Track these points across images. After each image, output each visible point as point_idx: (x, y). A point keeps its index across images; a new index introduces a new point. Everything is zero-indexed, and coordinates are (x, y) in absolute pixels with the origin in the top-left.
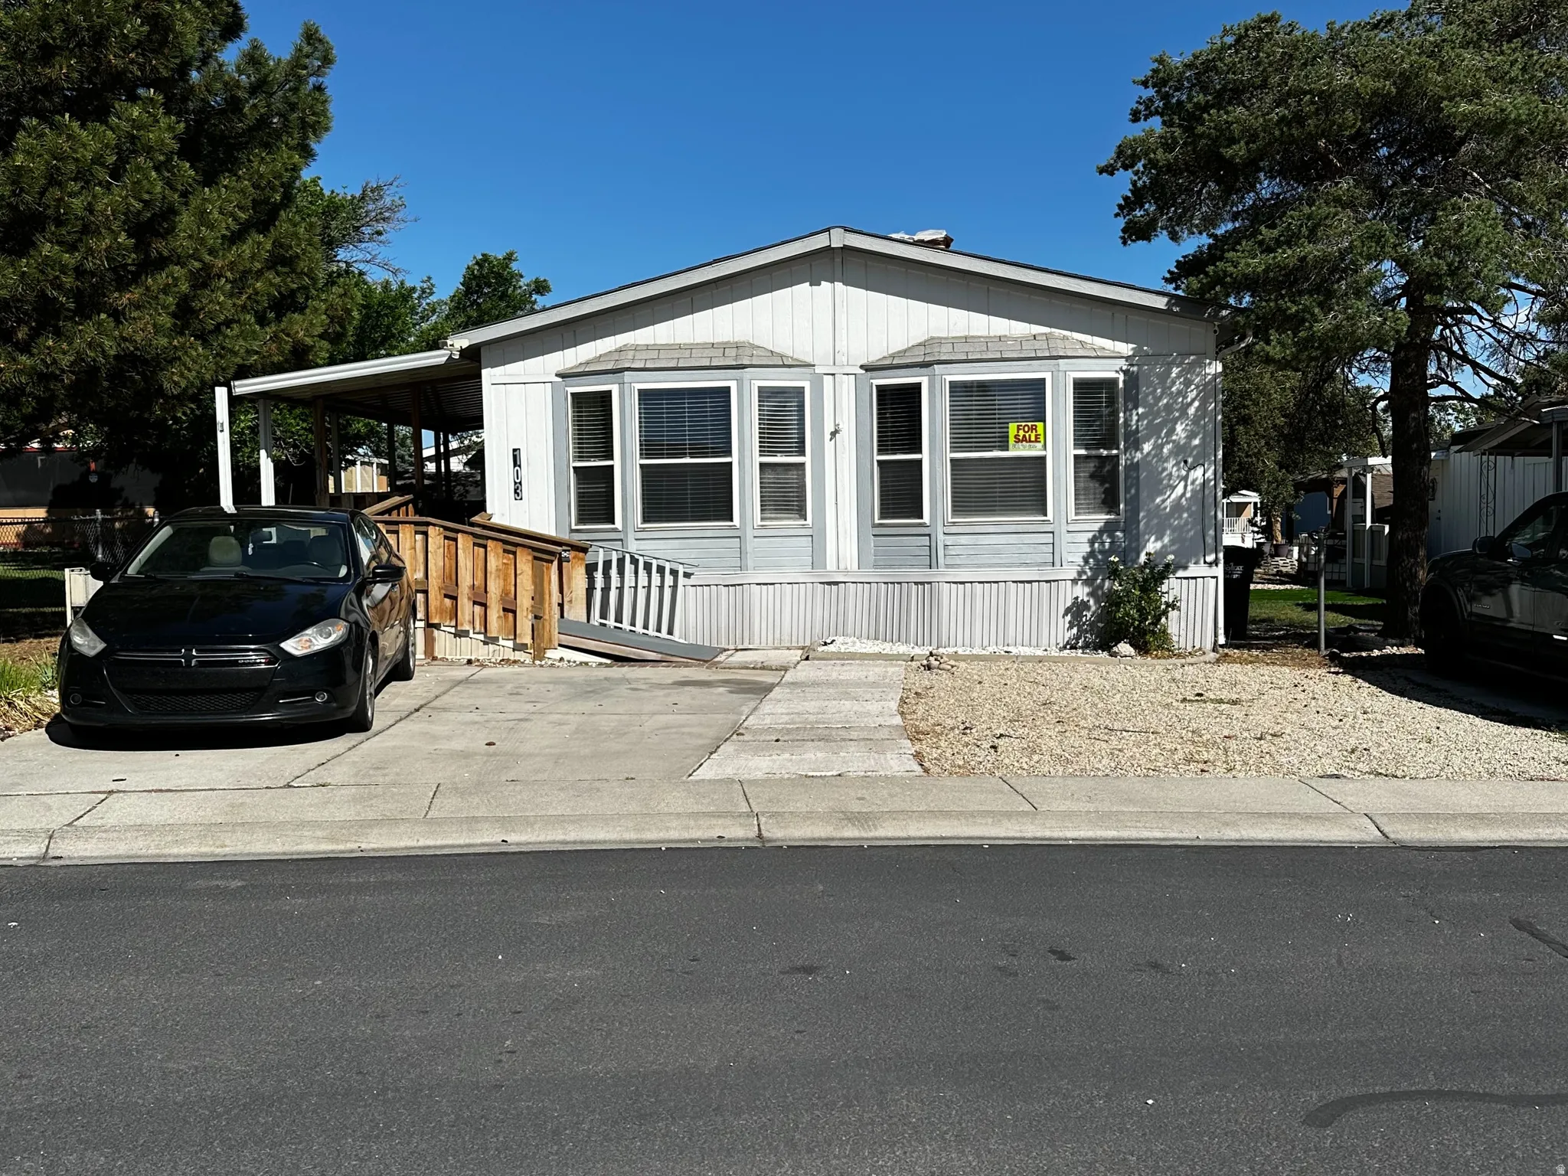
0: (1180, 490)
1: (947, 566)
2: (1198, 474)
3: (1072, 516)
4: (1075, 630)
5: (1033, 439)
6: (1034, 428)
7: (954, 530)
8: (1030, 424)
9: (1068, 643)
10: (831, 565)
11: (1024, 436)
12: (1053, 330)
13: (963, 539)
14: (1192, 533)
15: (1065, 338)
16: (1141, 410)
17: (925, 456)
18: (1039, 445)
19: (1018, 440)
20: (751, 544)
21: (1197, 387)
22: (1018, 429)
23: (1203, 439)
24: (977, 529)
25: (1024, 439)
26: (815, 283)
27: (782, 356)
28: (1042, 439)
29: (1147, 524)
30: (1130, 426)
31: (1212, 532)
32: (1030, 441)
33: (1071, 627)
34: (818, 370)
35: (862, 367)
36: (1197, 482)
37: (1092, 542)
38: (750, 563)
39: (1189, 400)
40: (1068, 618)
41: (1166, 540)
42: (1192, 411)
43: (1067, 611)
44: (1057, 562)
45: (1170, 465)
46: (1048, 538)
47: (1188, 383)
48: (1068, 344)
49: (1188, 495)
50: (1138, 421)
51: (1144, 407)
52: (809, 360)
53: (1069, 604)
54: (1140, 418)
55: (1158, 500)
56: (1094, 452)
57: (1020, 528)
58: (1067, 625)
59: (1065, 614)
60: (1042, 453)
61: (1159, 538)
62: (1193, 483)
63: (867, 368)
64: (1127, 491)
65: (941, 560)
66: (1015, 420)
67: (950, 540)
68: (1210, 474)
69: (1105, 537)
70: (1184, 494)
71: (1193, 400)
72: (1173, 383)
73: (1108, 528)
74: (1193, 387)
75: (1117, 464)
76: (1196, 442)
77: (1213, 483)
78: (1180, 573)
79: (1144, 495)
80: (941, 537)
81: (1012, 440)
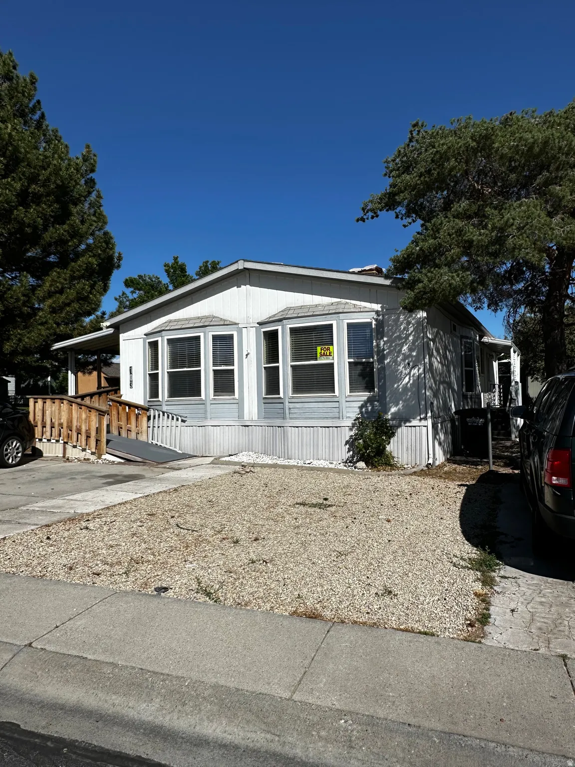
0: (407, 379)
1: (291, 418)
2: (415, 371)
3: (348, 393)
4: (351, 453)
5: (328, 354)
6: (328, 349)
7: (293, 400)
8: (326, 347)
9: (348, 459)
10: (246, 417)
11: (324, 353)
12: (342, 300)
13: (298, 405)
14: (414, 402)
15: (347, 303)
16: (385, 339)
17: (280, 364)
18: (331, 357)
19: (321, 356)
20: (209, 407)
21: (413, 325)
22: (321, 350)
23: (418, 353)
24: (303, 400)
25: (324, 355)
26: (239, 286)
27: (225, 320)
28: (332, 354)
29: (390, 398)
30: (380, 347)
31: (423, 403)
32: (327, 356)
33: (349, 451)
34: (240, 326)
35: (258, 323)
36: (415, 375)
37: (361, 408)
38: (209, 416)
39: (410, 332)
40: (348, 446)
41: (400, 406)
42: (411, 338)
43: (347, 442)
44: (341, 418)
45: (401, 368)
46: (336, 405)
47: (409, 323)
48: (347, 306)
49: (411, 382)
50: (384, 345)
51: (387, 337)
52: (237, 322)
53: (348, 439)
54: (385, 343)
55: (396, 386)
56: (359, 360)
57: (323, 400)
58: (347, 450)
59: (346, 444)
60: (332, 361)
61: (397, 405)
62: (413, 376)
63: (260, 324)
64: (379, 381)
65: (287, 416)
66: (319, 345)
67: (292, 405)
68: (421, 371)
69: (368, 405)
70: (409, 382)
71: (412, 332)
72: (402, 324)
73: (370, 400)
74: (411, 325)
75: (373, 368)
76: (414, 354)
77: (423, 375)
78: (408, 424)
79: (388, 384)
80: (287, 404)
81: (318, 355)
